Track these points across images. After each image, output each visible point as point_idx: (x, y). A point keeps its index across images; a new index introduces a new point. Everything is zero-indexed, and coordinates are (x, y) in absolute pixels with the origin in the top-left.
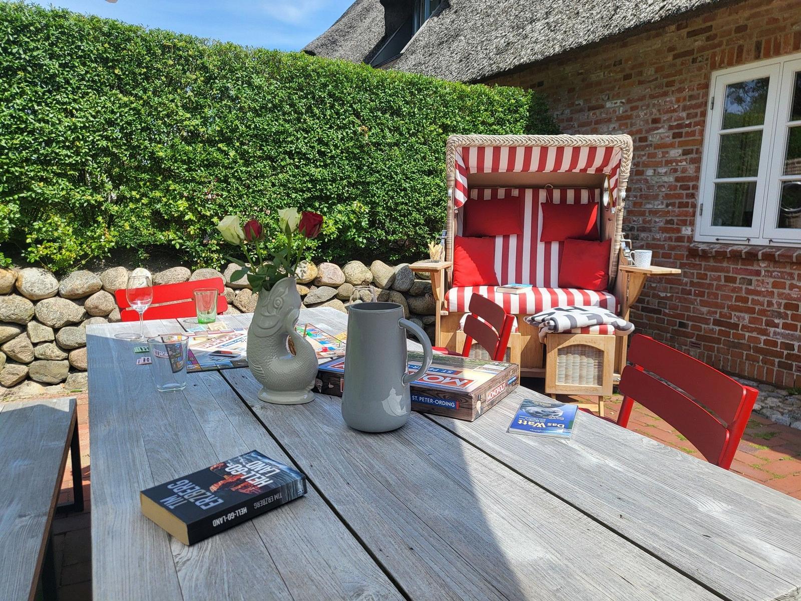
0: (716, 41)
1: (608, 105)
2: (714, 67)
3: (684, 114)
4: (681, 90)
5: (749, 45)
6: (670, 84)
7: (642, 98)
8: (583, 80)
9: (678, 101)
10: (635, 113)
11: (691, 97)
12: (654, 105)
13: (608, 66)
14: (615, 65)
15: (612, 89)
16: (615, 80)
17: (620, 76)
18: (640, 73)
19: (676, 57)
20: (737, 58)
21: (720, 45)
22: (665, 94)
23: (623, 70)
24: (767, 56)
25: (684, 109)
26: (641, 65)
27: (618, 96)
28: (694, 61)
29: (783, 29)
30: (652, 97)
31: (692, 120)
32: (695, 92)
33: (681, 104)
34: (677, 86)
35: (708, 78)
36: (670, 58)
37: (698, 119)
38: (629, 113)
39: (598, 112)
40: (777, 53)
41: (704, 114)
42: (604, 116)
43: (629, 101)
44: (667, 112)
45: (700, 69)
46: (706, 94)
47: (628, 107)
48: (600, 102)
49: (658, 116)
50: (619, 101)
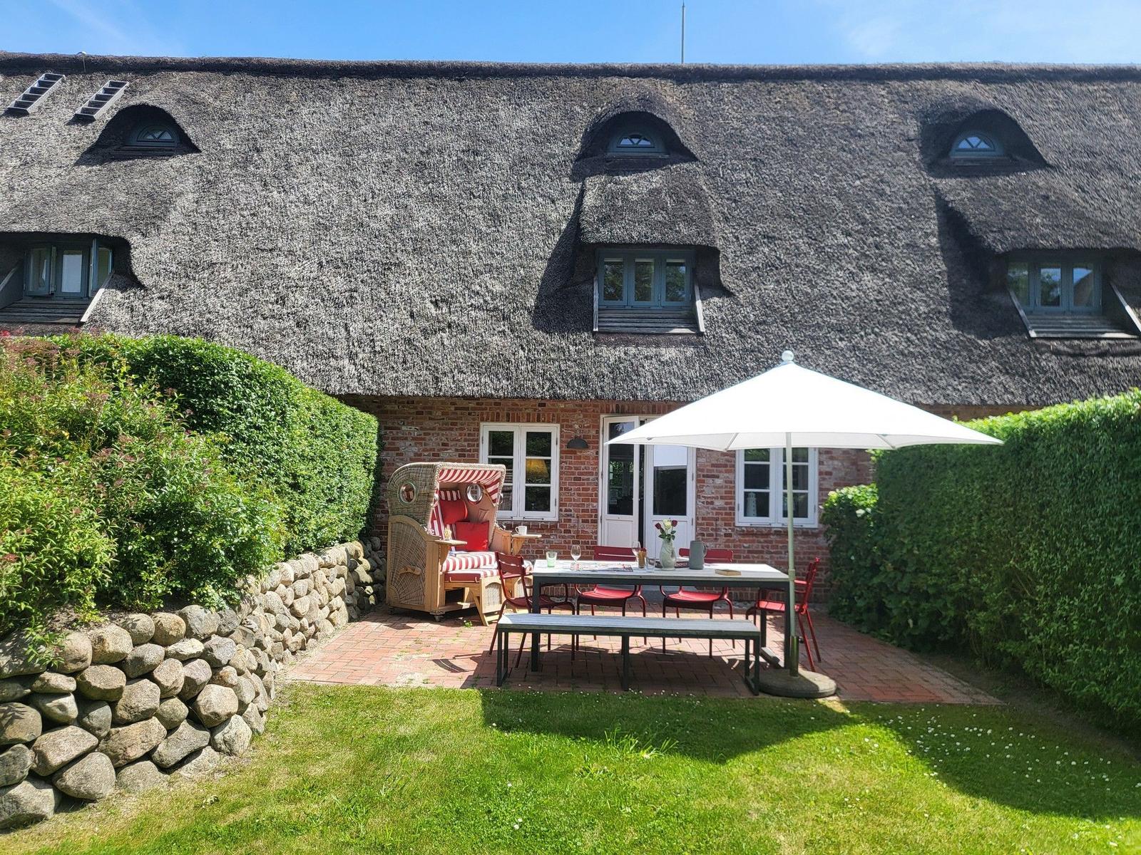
0: (483, 406)
1: (404, 428)
2: (482, 420)
3: (466, 444)
4: (462, 429)
5: (503, 414)
6: (455, 424)
7: (434, 429)
8: (379, 407)
9: (460, 435)
10: (427, 437)
11: (469, 435)
12: (443, 435)
13: (403, 403)
14: (408, 403)
15: (408, 418)
16: (409, 413)
17: (415, 411)
18: (431, 413)
19: (456, 409)
20: (497, 419)
21: (486, 409)
22: (452, 429)
23: (416, 408)
24: (513, 421)
25: (465, 440)
26: (431, 408)
27: (412, 424)
28: (470, 414)
29: (521, 410)
30: (440, 429)
31: (472, 448)
32: (472, 432)
33: (463, 437)
34: (459, 426)
35: (478, 425)
36: (453, 409)
37: (476, 448)
38: (423, 436)
39: (394, 432)
40: (518, 421)
41: (478, 445)
42: (400, 435)
43: (422, 429)
44: (453, 440)
45: (474, 419)
46: (478, 435)
47: (422, 432)
48: (396, 425)
49: (446, 442)
50: (413, 427)
